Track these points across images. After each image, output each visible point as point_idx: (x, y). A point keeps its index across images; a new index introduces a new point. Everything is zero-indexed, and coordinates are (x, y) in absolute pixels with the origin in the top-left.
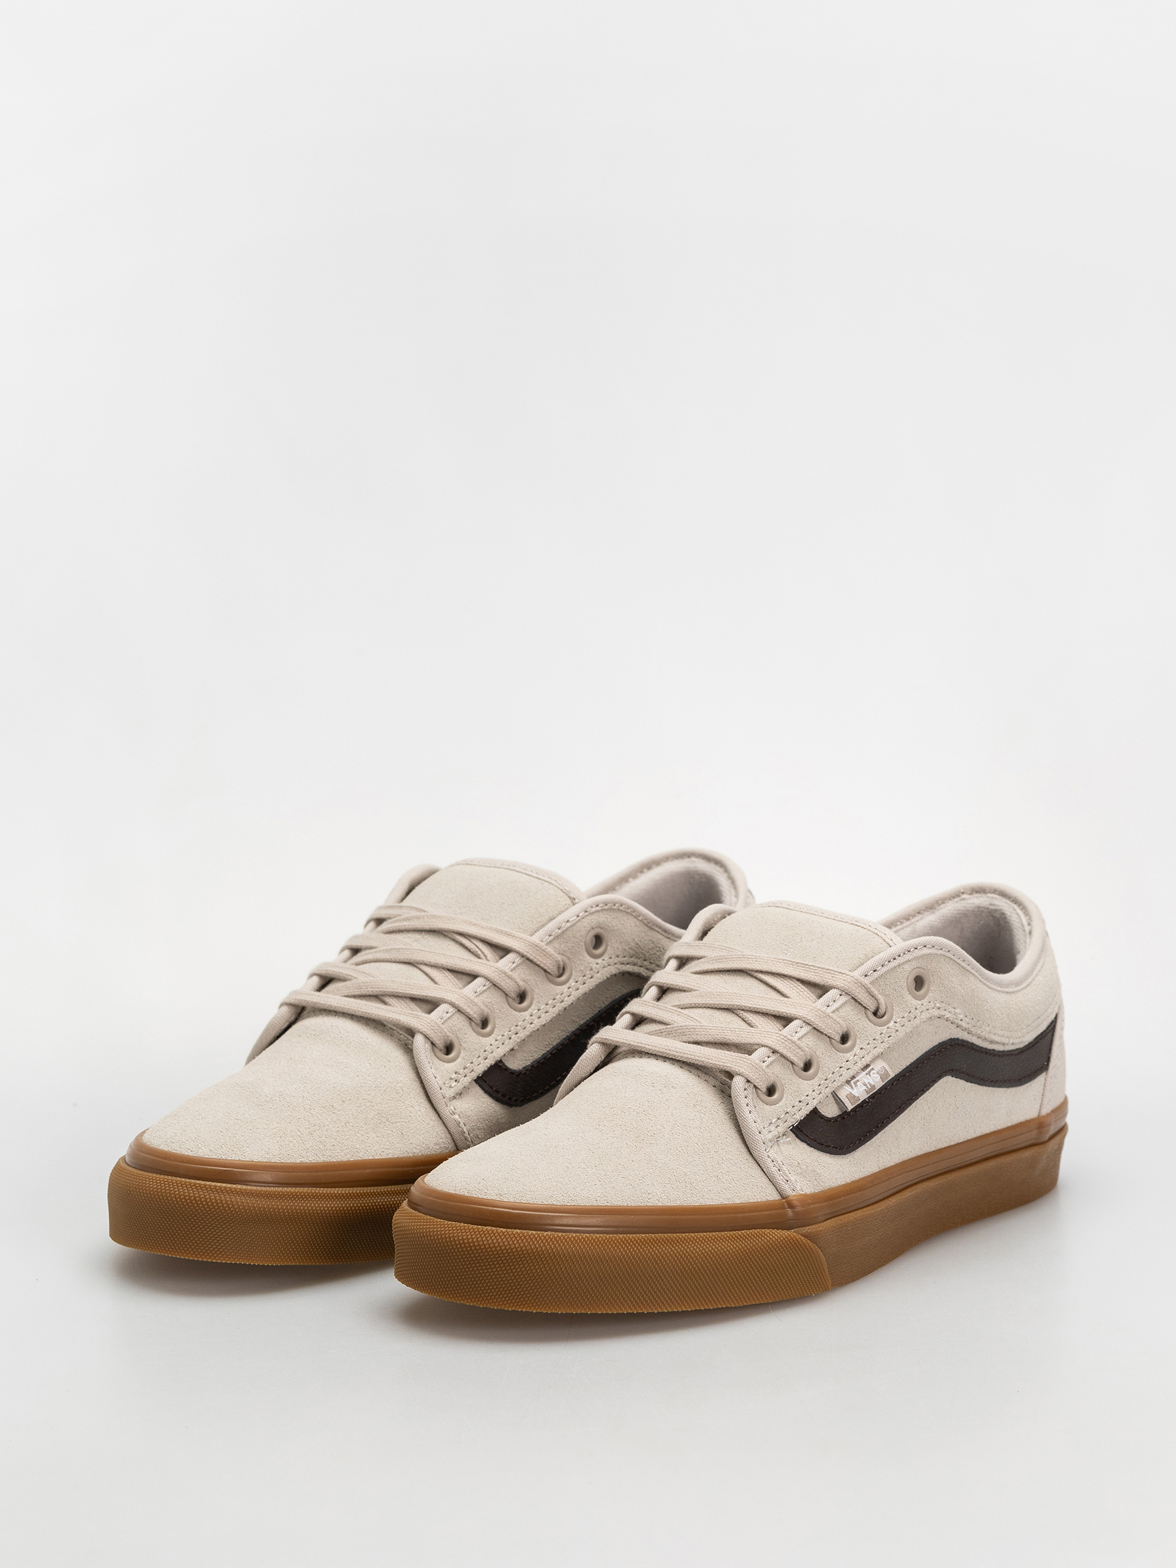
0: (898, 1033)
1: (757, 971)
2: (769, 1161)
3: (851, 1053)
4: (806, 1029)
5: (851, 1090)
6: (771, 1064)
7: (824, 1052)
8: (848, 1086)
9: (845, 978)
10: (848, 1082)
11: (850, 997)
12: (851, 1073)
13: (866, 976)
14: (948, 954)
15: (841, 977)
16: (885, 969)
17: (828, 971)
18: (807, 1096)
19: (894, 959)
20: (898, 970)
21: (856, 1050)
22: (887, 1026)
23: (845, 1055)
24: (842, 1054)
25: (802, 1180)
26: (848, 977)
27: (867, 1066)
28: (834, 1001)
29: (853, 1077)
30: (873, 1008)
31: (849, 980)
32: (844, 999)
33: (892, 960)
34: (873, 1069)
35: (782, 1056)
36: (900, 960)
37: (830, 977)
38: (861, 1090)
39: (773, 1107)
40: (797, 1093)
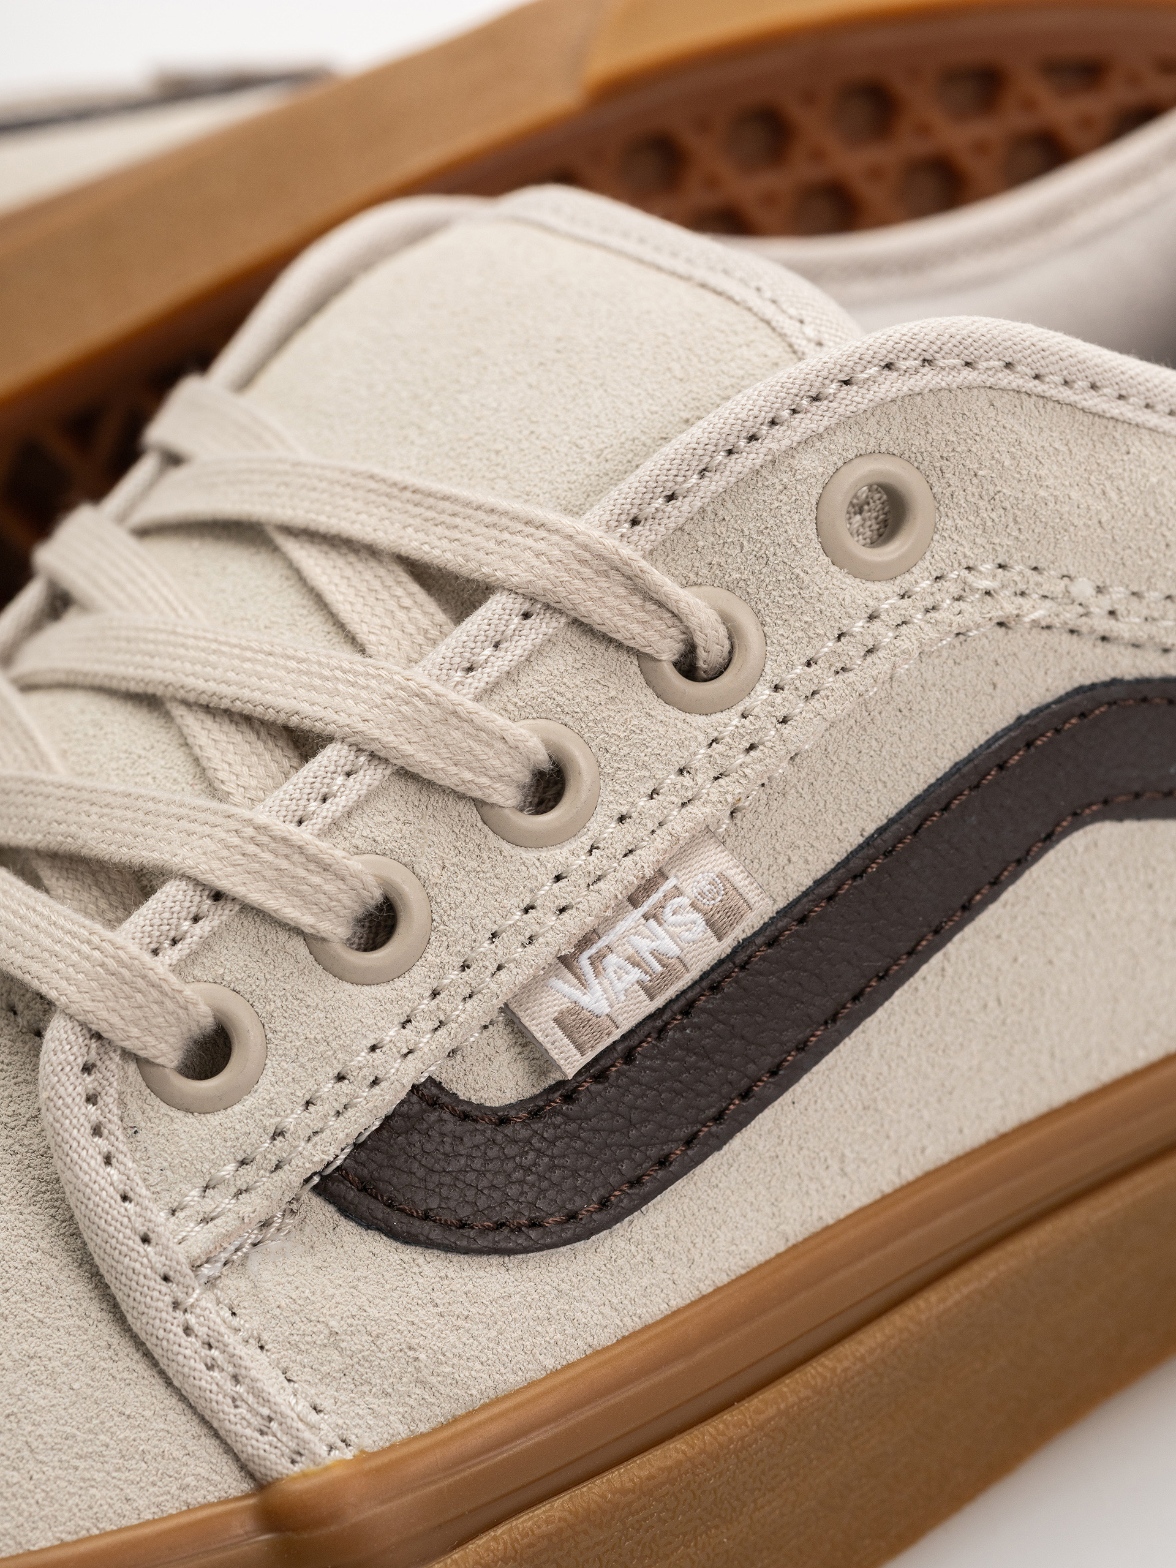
0: (786, 730)
1: (290, 531)
2: (190, 1347)
3: (574, 844)
4: (370, 777)
5: (577, 994)
6: (206, 944)
7: (451, 858)
8: (570, 976)
9: (541, 546)
10: (566, 961)
11: (563, 620)
12: (573, 924)
13: (635, 522)
14: (1007, 379)
15: (530, 542)
16: (715, 484)
17: (494, 518)
18: (373, 1048)
19: (753, 438)
20: (772, 479)
21: (602, 825)
22: (740, 708)
23: (544, 854)
24: (530, 855)
25: (343, 1397)
26: (555, 538)
27: (648, 887)
28: (496, 646)
29: (585, 942)
30: (668, 649)
31: (556, 553)
32: (543, 627)
33: (742, 443)
34: (678, 892)
35: (249, 910)
36: (775, 441)
37: (491, 545)
38: (620, 986)
39: (214, 1120)
40: (323, 1047)
